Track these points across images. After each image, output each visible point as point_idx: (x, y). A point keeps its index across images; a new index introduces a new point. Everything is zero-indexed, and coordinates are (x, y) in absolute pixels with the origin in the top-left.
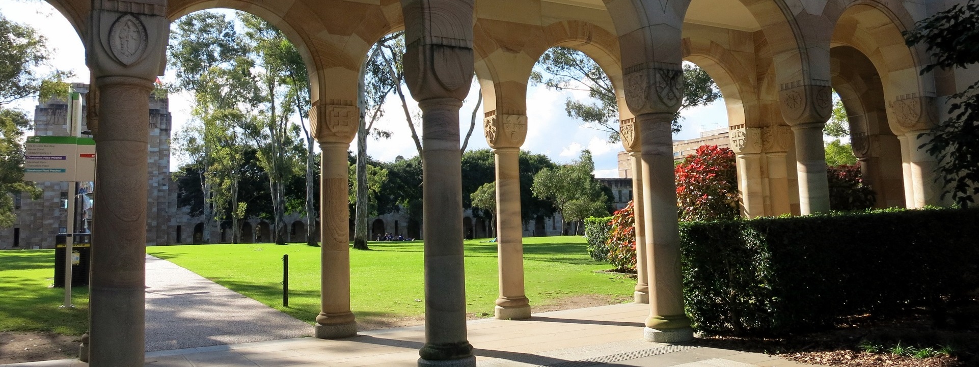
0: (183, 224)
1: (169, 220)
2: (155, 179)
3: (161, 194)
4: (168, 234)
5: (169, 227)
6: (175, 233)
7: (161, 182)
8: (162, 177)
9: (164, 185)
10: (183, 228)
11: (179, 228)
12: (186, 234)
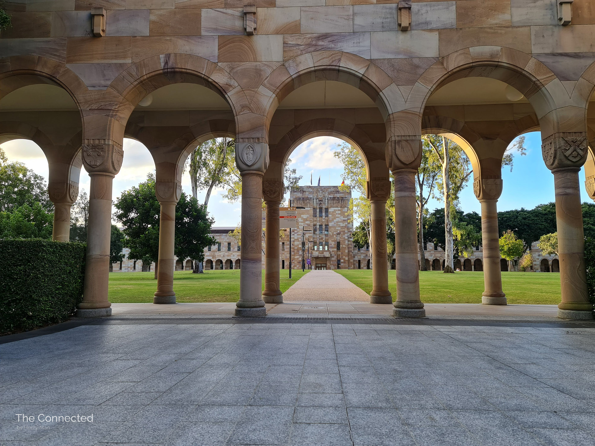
0: (361, 259)
1: (354, 257)
2: (346, 235)
3: (350, 243)
4: (354, 264)
5: (354, 261)
6: (357, 264)
7: (349, 236)
8: (349, 233)
9: (351, 238)
10: (361, 261)
11: (359, 261)
12: (363, 264)
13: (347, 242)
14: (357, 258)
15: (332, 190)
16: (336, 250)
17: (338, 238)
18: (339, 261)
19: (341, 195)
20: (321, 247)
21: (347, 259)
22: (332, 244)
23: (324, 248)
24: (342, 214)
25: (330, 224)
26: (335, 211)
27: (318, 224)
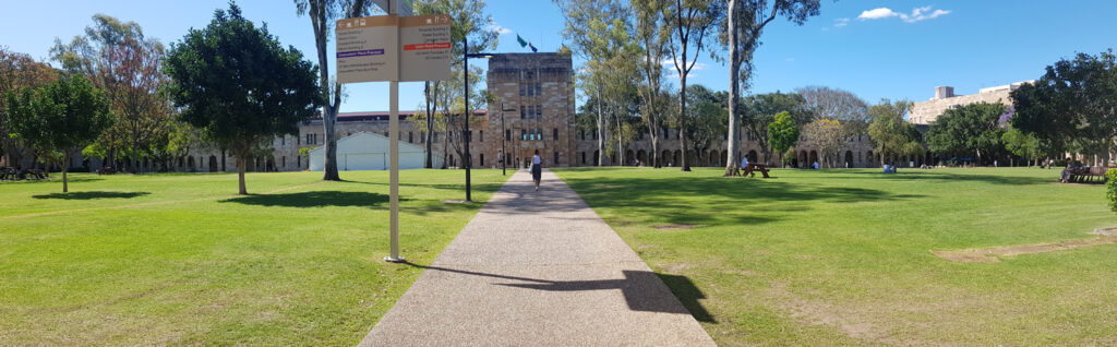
0: (587, 151)
1: (577, 148)
2: (566, 119)
3: (571, 130)
4: (577, 158)
5: (577, 153)
6: (581, 158)
7: (570, 121)
8: (570, 117)
9: (573, 123)
10: (586, 153)
11: (584, 153)
12: (589, 158)
13: (567, 129)
14: (580, 150)
15: (546, 57)
16: (552, 139)
17: (556, 125)
18: (556, 154)
19: (558, 65)
20: (532, 136)
21: (567, 150)
22: (548, 131)
23: (536, 138)
24: (560, 90)
25: (544, 105)
26: (550, 87)
27: (527, 105)
